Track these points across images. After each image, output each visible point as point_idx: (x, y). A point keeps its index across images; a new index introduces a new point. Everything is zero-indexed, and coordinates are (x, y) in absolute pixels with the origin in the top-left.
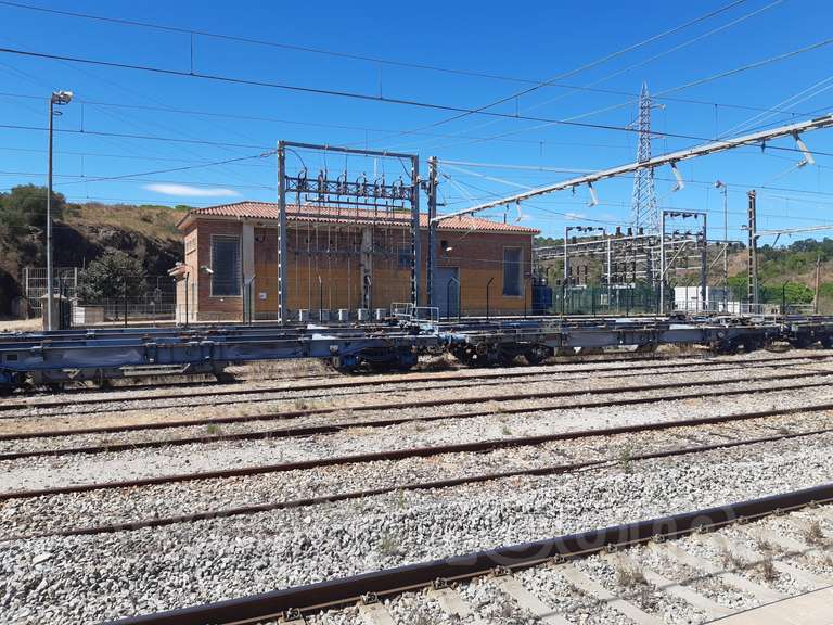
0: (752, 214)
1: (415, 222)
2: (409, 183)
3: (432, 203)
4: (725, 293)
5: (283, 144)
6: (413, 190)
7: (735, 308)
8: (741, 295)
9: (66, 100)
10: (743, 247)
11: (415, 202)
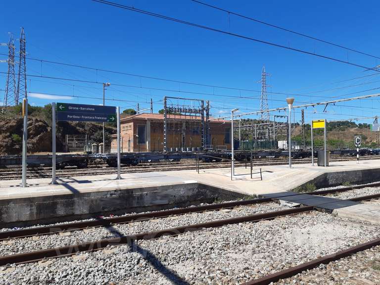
0: (303, 117)
1: (203, 121)
2: (201, 108)
3: (208, 114)
4: (294, 143)
5: (166, 97)
6: (202, 111)
7: (298, 148)
8: (299, 143)
9: (108, 85)
10: (298, 124)
11: (203, 114)
